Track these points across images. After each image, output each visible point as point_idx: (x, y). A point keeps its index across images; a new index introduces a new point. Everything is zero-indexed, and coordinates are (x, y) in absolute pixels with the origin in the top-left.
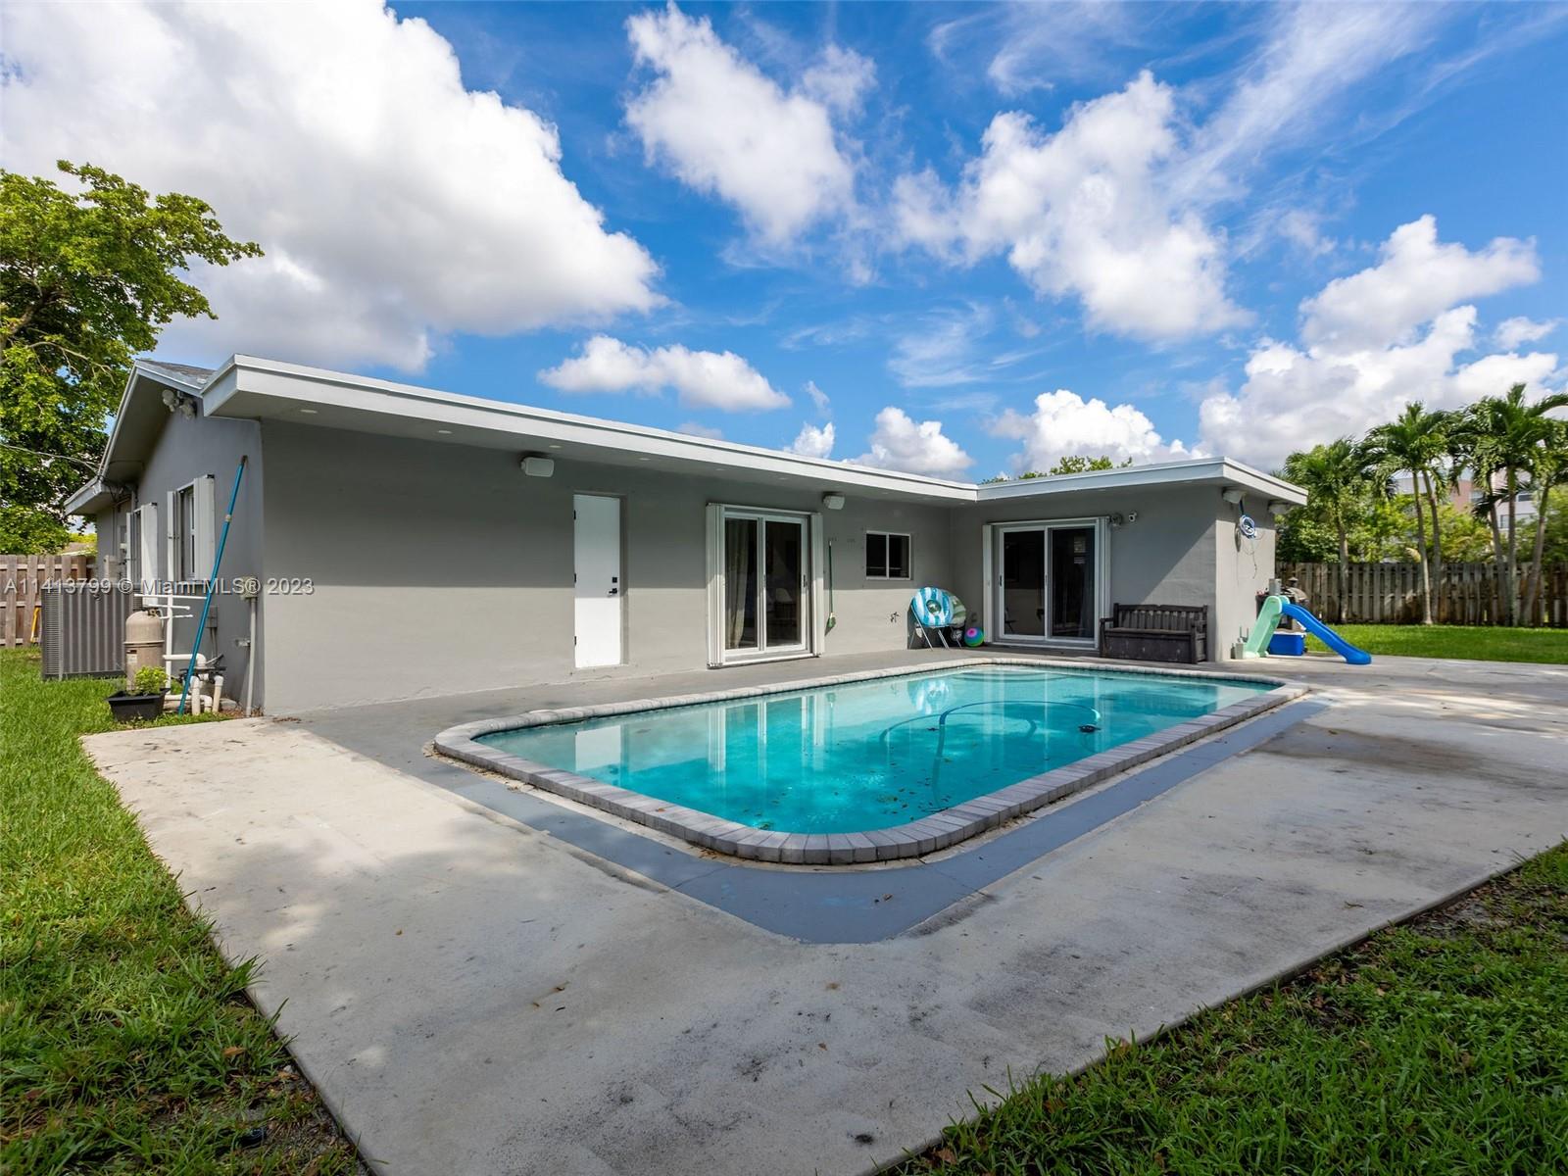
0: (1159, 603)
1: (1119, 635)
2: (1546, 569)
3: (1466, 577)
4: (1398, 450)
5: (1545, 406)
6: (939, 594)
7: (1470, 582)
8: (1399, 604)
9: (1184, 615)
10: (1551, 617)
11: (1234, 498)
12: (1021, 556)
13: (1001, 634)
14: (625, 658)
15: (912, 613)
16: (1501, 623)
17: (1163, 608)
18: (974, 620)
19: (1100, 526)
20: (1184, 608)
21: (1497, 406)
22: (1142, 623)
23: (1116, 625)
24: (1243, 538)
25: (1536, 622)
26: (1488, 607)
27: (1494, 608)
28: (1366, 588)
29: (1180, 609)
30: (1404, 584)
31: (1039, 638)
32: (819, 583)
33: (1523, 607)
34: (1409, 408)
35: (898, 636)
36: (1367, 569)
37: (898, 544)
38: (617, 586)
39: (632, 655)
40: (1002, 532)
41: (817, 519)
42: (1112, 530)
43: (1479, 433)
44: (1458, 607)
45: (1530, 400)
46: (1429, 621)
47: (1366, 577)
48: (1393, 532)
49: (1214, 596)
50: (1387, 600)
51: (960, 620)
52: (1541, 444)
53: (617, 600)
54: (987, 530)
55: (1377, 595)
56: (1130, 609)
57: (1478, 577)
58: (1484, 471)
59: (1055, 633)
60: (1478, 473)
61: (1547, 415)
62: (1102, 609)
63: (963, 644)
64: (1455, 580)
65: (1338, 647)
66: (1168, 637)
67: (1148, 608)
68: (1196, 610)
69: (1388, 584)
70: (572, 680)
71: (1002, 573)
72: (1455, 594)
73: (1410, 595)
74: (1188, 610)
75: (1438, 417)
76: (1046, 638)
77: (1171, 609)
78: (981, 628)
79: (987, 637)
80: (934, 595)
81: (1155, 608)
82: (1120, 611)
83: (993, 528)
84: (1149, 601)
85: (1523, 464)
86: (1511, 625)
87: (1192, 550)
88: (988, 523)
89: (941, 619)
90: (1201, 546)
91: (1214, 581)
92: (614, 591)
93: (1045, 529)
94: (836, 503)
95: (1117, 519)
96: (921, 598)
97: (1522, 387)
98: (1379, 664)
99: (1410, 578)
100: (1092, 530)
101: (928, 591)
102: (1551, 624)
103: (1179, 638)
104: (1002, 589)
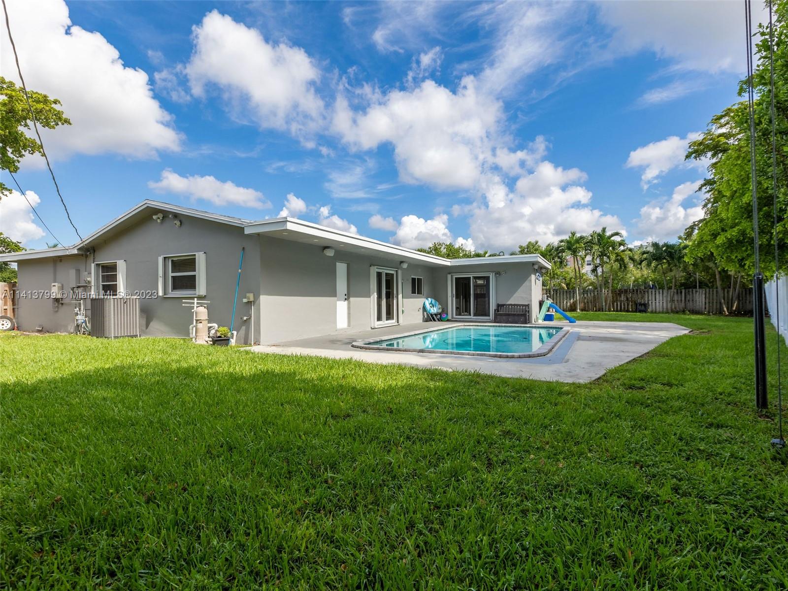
0: (513, 303)
1: (501, 315)
2: (612, 292)
3: (589, 295)
4: (569, 248)
5: (613, 235)
6: (433, 301)
7: (590, 296)
8: (569, 304)
9: (521, 307)
10: (614, 309)
11: (536, 267)
12: (462, 287)
13: (455, 316)
14: (349, 325)
15: (424, 309)
16: (599, 311)
17: (514, 305)
18: (444, 311)
19: (492, 277)
20: (522, 305)
21: (599, 235)
22: (507, 311)
23: (498, 311)
24: (537, 281)
25: (610, 311)
26: (596, 307)
27: (597, 306)
28: (558, 299)
29: (520, 305)
30: (570, 297)
31: (470, 317)
32: (400, 296)
33: (606, 305)
34: (572, 233)
35: (419, 317)
36: (558, 291)
37: (419, 280)
38: (346, 297)
39: (352, 323)
40: (454, 277)
41: (400, 272)
42: (496, 277)
43: (594, 244)
44: (586, 305)
45: (608, 234)
46: (578, 311)
47: (558, 294)
48: (556, 277)
49: (531, 301)
50: (565, 303)
51: (440, 311)
52: (611, 248)
53: (346, 302)
54: (449, 276)
55: (562, 301)
56: (503, 305)
57: (592, 294)
58: (595, 257)
59: (475, 315)
60: (593, 258)
61: (612, 238)
62: (493, 307)
63: (440, 320)
64: (586, 295)
65: (567, 318)
66: (518, 315)
67: (509, 305)
68: (525, 306)
69: (565, 297)
70: (336, 333)
71: (454, 293)
72: (586, 301)
73: (572, 301)
74: (523, 305)
75: (582, 238)
76: (472, 317)
77: (517, 305)
78: (447, 314)
79: (450, 317)
80: (431, 301)
81: (511, 305)
82: (499, 306)
83: (452, 276)
84: (509, 303)
85: (606, 255)
86: (603, 311)
87: (524, 285)
88: (449, 273)
89: (434, 310)
90: (526, 283)
91: (531, 295)
92: (346, 299)
93: (471, 276)
94: (405, 266)
95: (498, 273)
96: (428, 302)
97: (605, 228)
98: (578, 322)
99: (572, 294)
100: (489, 277)
101: (429, 299)
102: (614, 311)
103: (522, 315)
104: (454, 299)
